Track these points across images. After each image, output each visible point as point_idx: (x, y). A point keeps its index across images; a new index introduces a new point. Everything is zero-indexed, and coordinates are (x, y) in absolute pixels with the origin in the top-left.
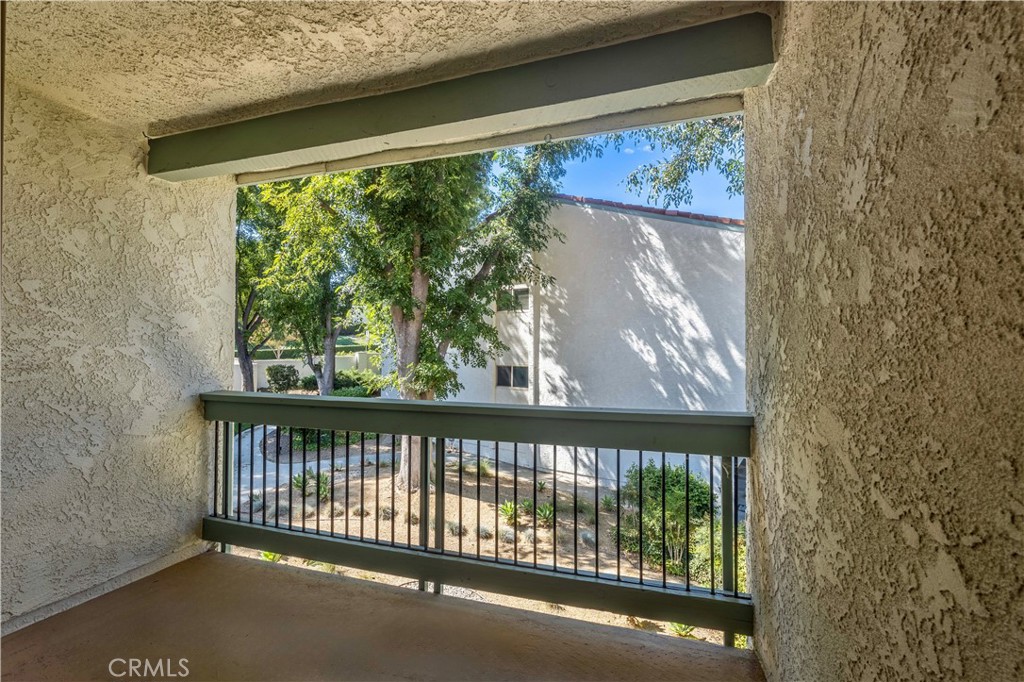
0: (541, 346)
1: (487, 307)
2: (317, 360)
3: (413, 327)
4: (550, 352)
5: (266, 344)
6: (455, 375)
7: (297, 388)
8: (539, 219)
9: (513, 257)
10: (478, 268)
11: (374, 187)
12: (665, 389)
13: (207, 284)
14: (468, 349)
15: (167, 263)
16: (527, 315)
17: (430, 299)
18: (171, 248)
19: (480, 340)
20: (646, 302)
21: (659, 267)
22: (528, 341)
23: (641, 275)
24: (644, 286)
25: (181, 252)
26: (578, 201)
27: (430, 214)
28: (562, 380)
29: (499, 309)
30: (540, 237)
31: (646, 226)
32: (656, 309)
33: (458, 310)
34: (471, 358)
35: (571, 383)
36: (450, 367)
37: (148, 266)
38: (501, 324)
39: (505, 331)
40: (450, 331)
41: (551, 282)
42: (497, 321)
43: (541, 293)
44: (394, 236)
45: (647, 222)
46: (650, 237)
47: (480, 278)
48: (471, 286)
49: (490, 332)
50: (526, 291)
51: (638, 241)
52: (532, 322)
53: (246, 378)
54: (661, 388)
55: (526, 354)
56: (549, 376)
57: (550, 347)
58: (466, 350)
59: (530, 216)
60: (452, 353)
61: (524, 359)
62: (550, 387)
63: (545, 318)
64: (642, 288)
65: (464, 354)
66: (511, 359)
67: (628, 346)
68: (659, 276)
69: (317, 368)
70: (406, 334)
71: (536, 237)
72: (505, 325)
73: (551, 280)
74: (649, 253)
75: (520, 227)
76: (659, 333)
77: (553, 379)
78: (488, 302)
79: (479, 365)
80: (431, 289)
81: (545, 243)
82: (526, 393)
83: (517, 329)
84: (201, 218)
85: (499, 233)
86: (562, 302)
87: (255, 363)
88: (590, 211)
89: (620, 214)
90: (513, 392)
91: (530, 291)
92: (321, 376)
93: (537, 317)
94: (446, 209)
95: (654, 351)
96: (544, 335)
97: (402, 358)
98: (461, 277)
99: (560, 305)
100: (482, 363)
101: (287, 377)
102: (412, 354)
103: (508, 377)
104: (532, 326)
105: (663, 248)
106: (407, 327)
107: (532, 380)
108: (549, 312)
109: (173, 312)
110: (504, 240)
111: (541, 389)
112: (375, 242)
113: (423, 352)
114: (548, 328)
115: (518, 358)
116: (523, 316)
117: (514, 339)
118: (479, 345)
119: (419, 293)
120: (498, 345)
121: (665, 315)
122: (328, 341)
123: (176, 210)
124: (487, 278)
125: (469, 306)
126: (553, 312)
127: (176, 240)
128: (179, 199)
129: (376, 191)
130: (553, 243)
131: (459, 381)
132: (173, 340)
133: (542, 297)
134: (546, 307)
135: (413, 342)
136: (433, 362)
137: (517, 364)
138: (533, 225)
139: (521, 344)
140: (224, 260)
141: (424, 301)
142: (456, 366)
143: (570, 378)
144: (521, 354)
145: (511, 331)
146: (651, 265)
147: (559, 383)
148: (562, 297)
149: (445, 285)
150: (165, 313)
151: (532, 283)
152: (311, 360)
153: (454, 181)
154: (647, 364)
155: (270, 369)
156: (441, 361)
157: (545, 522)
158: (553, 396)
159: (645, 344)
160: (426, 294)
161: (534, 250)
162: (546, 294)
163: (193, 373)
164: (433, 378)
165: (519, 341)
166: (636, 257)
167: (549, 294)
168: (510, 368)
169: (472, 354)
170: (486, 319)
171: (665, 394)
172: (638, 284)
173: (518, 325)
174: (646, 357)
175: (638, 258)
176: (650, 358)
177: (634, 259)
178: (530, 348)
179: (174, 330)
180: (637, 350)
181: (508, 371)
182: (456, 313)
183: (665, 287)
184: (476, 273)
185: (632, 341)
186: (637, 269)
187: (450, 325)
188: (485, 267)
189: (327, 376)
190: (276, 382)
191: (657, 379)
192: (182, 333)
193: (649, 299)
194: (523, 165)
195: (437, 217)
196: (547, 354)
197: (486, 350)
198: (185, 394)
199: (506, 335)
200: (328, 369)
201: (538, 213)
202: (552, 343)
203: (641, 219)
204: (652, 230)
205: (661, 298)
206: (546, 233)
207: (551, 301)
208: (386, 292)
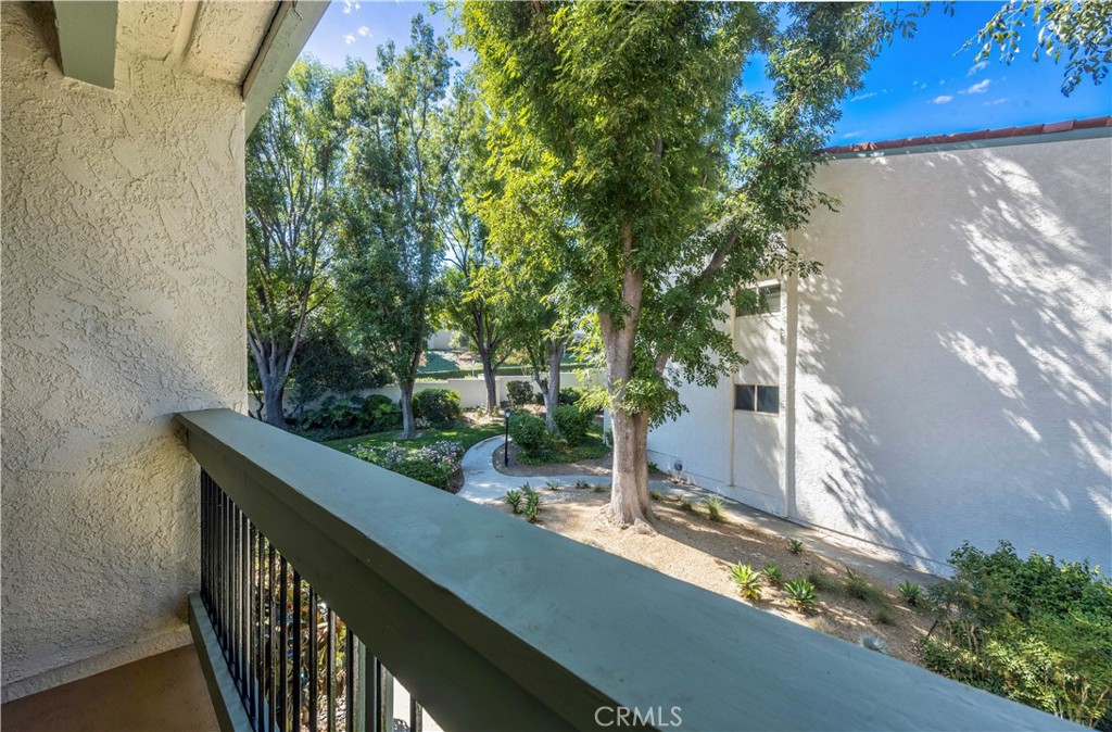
0: (798, 359)
1: (718, 309)
2: (543, 376)
3: (624, 338)
4: (813, 366)
5: (506, 361)
6: (675, 394)
7: (532, 403)
8: (796, 186)
9: (755, 242)
10: (707, 260)
11: (570, 173)
12: (1036, 429)
13: (189, 247)
14: (694, 362)
15: (112, 215)
16: (778, 319)
17: (644, 303)
18: (117, 192)
19: (708, 351)
20: (997, 285)
21: (1026, 225)
22: (779, 351)
23: (985, 244)
24: (991, 260)
25: (136, 200)
26: (861, 150)
27: (638, 195)
28: (831, 405)
29: (739, 314)
30: (797, 209)
31: (998, 161)
32: (1019, 295)
33: (681, 314)
34: (696, 374)
35: (847, 411)
36: (670, 385)
37: (71, 217)
38: (742, 334)
39: (746, 341)
40: (669, 340)
41: (816, 271)
42: (737, 329)
43: (799, 288)
44: (597, 230)
45: (999, 155)
46: (1007, 178)
47: (709, 274)
48: (697, 285)
49: (721, 341)
50: (777, 289)
51: (979, 190)
52: (785, 327)
53: (489, 391)
54: (1026, 425)
55: (776, 370)
56: (811, 399)
57: (812, 360)
58: (691, 365)
59: (781, 184)
60: (673, 368)
61: (773, 376)
62: (812, 414)
63: (805, 320)
64: (986, 265)
65: (689, 370)
66: (756, 378)
67: (955, 357)
68: (1024, 238)
69: (543, 384)
70: (616, 346)
71: (791, 209)
72: (747, 335)
73: (815, 267)
74: (1002, 205)
75: (767, 201)
76: (1024, 335)
77: (817, 403)
78: (720, 302)
79: (707, 383)
80: (647, 292)
81: (806, 217)
82: (775, 420)
83: (763, 338)
84: (174, 149)
85: (735, 213)
86: (833, 297)
87: (497, 378)
88: (883, 161)
89: (942, 154)
90: (758, 419)
91: (783, 287)
92: (547, 392)
93: (792, 321)
94: (661, 187)
95: (1012, 364)
96: (803, 344)
97: (612, 374)
98: (683, 274)
99: (829, 302)
100: (712, 380)
101: (522, 392)
102: (623, 367)
103: (751, 399)
104: (785, 334)
105: (1035, 190)
106: (617, 337)
107: (785, 404)
108: (811, 314)
109: (123, 288)
110: (743, 220)
111: (797, 416)
112: (580, 243)
113: (636, 366)
114: (810, 333)
115: (765, 375)
116: (772, 321)
117: (759, 351)
118: (707, 358)
119: (631, 297)
120: (734, 357)
121: (1040, 304)
122: (553, 358)
123: (124, 134)
124: (719, 272)
125: (693, 310)
126: (818, 312)
127: (126, 180)
128: (129, 119)
129: (573, 178)
130: (819, 215)
131: (681, 402)
132: (125, 331)
133: (801, 293)
134: (808, 307)
135: (624, 354)
136: (646, 378)
137: (763, 383)
138: (786, 194)
139: (770, 358)
140: (220, 215)
141: (637, 306)
142: (677, 384)
143: (846, 402)
144: (768, 369)
145: (755, 341)
146: (1006, 223)
147: (826, 409)
148: (832, 291)
149: (663, 285)
150: (106, 290)
151: (785, 277)
152: (538, 376)
153: (674, 153)
154: (995, 385)
155: (509, 384)
156: (657, 377)
157: (799, 604)
158: (817, 426)
159: (990, 354)
160: (639, 298)
161: (787, 228)
162: (807, 290)
163: (166, 383)
164: (646, 398)
165: (766, 353)
166: (973, 215)
167: (812, 289)
168: (753, 387)
169: (699, 369)
170: (717, 324)
171: (1036, 435)
172: (978, 258)
173: (765, 333)
174: (993, 374)
175: (979, 216)
176: (1003, 374)
177: (970, 221)
178: (782, 362)
179: (126, 315)
180: (972, 362)
181: (749, 390)
182: (678, 321)
183: (1040, 257)
184: (705, 268)
185: (963, 348)
186: (977, 235)
187: (669, 334)
188: (717, 259)
189: (552, 392)
190: (514, 396)
191: (1019, 412)
192: (141, 321)
193: (1002, 281)
194: (772, 118)
195: (648, 199)
196: (806, 368)
197: (717, 364)
198: (149, 413)
199: (749, 346)
200: (554, 384)
201: (795, 177)
202: (814, 354)
203: (987, 152)
204: (1009, 166)
205: (1029, 276)
206: (807, 202)
207: (815, 298)
208: (591, 297)
